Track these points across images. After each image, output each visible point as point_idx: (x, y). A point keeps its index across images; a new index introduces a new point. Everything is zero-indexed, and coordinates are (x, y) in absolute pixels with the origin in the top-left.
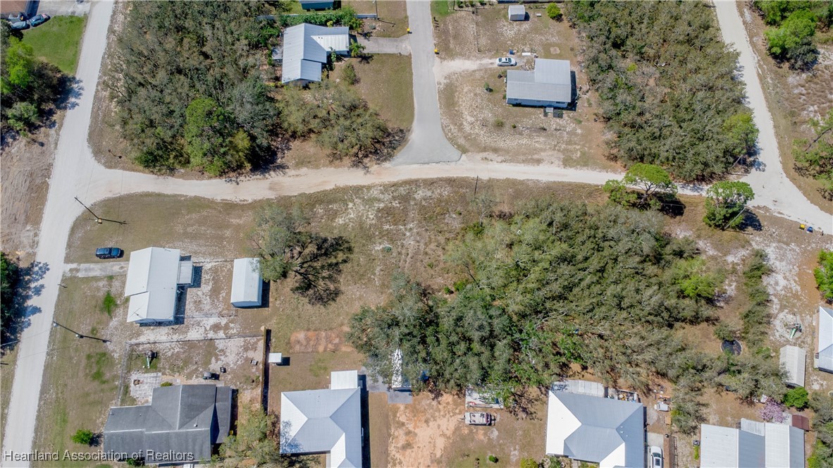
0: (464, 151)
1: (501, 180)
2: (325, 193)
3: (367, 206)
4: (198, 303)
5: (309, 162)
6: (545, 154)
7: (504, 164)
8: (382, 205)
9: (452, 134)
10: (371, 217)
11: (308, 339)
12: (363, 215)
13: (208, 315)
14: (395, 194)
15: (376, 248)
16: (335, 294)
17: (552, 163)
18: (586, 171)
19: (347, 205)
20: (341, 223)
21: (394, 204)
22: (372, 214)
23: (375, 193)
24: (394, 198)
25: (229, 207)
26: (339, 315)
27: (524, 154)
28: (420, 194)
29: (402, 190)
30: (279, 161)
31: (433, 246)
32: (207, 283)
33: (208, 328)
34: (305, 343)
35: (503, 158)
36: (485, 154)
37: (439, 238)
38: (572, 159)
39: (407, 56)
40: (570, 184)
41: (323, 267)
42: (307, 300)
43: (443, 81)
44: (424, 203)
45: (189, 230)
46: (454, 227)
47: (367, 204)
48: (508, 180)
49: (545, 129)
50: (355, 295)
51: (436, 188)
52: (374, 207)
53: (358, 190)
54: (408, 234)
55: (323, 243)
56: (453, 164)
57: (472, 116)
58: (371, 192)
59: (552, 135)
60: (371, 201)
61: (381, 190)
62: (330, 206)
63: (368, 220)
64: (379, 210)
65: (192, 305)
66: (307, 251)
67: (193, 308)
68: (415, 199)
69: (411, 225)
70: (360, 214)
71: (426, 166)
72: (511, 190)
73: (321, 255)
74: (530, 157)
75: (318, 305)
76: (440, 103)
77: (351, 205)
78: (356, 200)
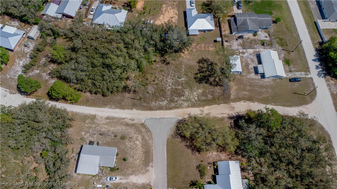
0: (143, 125)
1: (127, 109)
2: (209, 105)
3: (189, 98)
4: (253, 61)
5: (218, 120)
6: (103, 122)
7: (124, 117)
8: (182, 98)
9: (148, 134)
11: (208, 47)
12: (190, 94)
13: (247, 57)
14: (177, 103)
15: (184, 79)
16: (199, 62)
17: (101, 117)
18: (85, 113)
19: (198, 98)
20: (200, 90)
21: (177, 99)
22: (186, 94)
23: (186, 104)
24: (177, 101)
25: (250, 99)
26: (198, 55)
27: (114, 122)
28: (165, 103)
29: (173, 105)
30: (232, 121)
31: (160, 79)
32: (251, 69)
33: (246, 53)
34: (209, 47)
35: (124, 120)
36: (133, 122)
37: (158, 82)
38: (91, 119)
39: (170, 187)
40: (95, 107)
41: (206, 72)
42: (210, 60)
43: (150, 168)
44: (163, 99)
45: (265, 90)
46: (151, 86)
47: (189, 99)
48: (124, 109)
49: (100, 134)
50: (192, 61)
51: (157, 105)
52: (185, 97)
53: (193, 106)
54: (171, 84)
55: (207, 82)
56: (149, 117)
57: (136, 144)
58: (187, 104)
59: (97, 131)
60: (188, 100)
61: (183, 105)
62: (205, 98)
63: (188, 91)
64: (183, 95)
65: (255, 61)
66: (213, 79)
67: (254, 59)
68: (167, 101)
69: (169, 88)
70: (192, 94)
71: (162, 117)
72: (123, 104)
73: (207, 76)
74: (111, 120)
75: (205, 58)
76: (152, 153)
77: (196, 98)
78: (194, 101)
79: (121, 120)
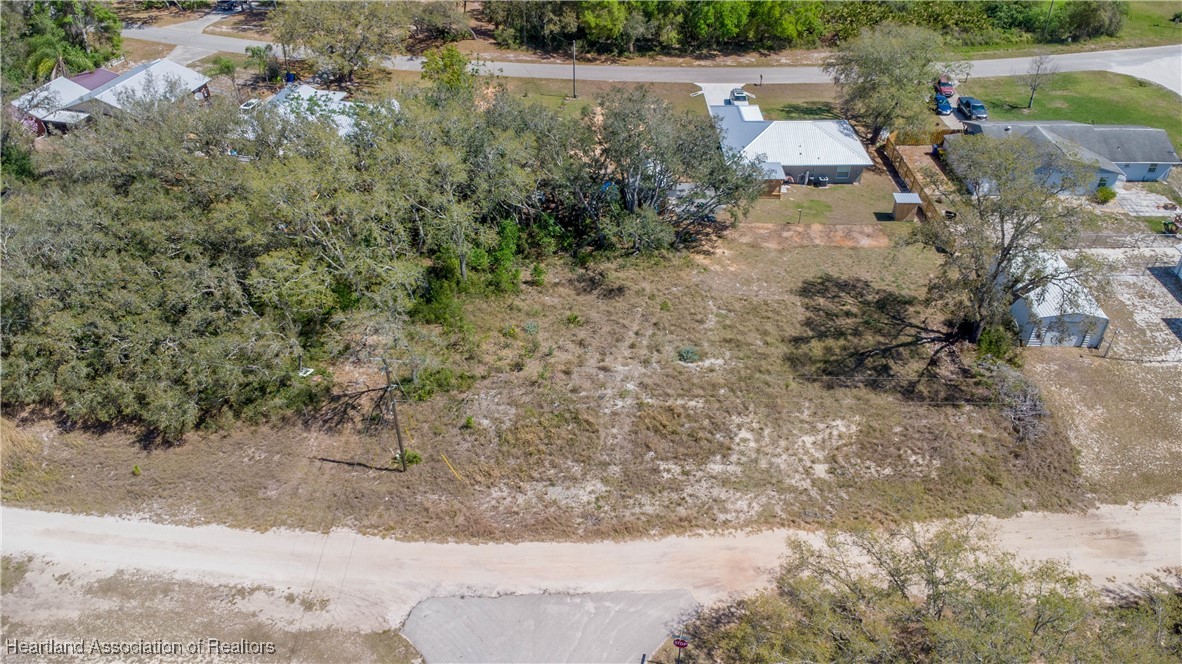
1: (291, 526)
3: (763, 464)
4: (1144, 294)
6: (62, 614)
7: (247, 584)
8: (716, 467)
10: (744, 434)
12: (774, 442)
14: (675, 496)
15: (720, 361)
17: (63, 577)
19: (831, 471)
20: (839, 422)
21: (676, 469)
22: (744, 440)
23: (743, 504)
24: (675, 486)
26: (793, 263)
27: (151, 615)
28: (586, 492)
29: (649, 506)
31: (561, 357)
34: (855, 234)
35: (241, 605)
36: (307, 622)
37: (542, 372)
41: (858, 333)
42: (875, 286)
44: (577, 469)
46: (493, 392)
47: (767, 472)
48: (261, 526)
50: (761, 286)
51: (528, 507)
52: (738, 464)
53: (807, 515)
54: (630, 386)
55: (877, 380)
56: (449, 586)
58: (756, 507)
60: (757, 479)
61: (725, 511)
62: (888, 471)
63: (755, 425)
64: (725, 451)
65: (1157, 293)
68: (605, 481)
69: (620, 404)
70: (783, 443)
71: (554, 586)
72: (272, 493)
73: (872, 354)
74: (134, 603)
75: (844, 277)
77: (821, 470)
78: (807, 484)
79: (212, 604)
